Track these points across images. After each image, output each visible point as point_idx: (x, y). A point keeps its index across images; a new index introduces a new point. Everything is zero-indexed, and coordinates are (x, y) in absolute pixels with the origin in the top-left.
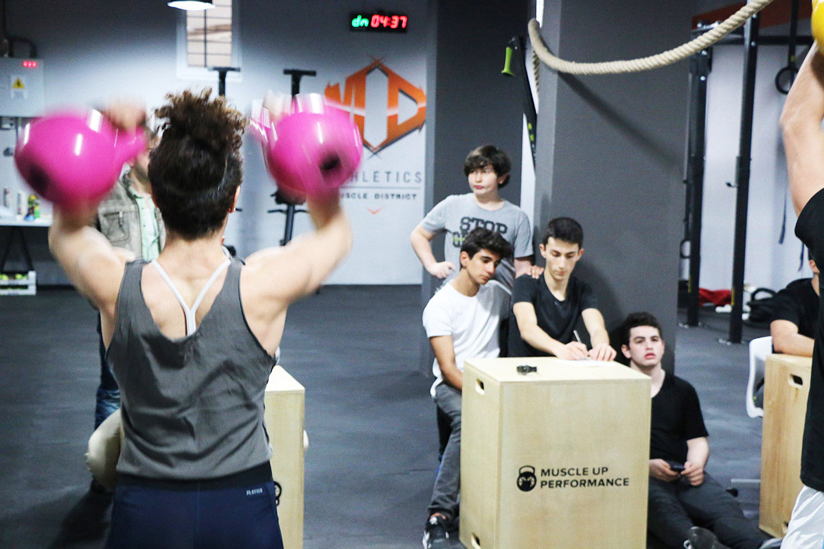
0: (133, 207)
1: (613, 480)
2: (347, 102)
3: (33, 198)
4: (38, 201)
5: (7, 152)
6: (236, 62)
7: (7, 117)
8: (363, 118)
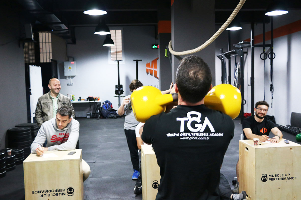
0: (51, 101)
2: (152, 67)
3: (73, 96)
4: (74, 96)
5: (68, 85)
6: (123, 59)
7: (68, 76)
8: (156, 71)
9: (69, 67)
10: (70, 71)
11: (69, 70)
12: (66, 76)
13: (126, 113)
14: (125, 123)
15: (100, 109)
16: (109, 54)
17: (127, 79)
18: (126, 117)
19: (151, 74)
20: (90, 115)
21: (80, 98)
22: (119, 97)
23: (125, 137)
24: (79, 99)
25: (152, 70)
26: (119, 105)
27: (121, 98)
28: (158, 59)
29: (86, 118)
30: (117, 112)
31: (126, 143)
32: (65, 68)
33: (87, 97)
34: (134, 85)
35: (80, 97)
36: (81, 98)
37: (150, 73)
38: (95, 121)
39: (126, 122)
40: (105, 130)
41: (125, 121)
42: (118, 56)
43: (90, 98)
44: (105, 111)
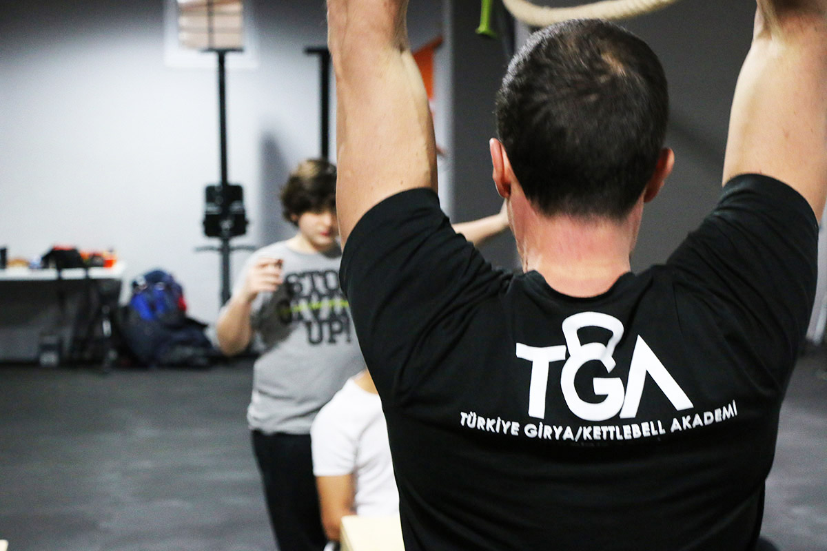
6: (249, 42)
13: (265, 340)
14: (256, 397)
15: (120, 316)
16: (170, 14)
17: (271, 151)
18: (261, 366)
20: (58, 348)
22: (226, 251)
23: (251, 473)
26: (226, 296)
27: (235, 257)
28: (437, 44)
29: (34, 364)
30: (211, 334)
31: (258, 504)
33: (44, 249)
34: (308, 186)
36: (10, 255)
38: (86, 383)
39: (262, 393)
40: (144, 431)
41: (258, 384)
42: (218, 22)
43: (60, 257)
44: (144, 326)
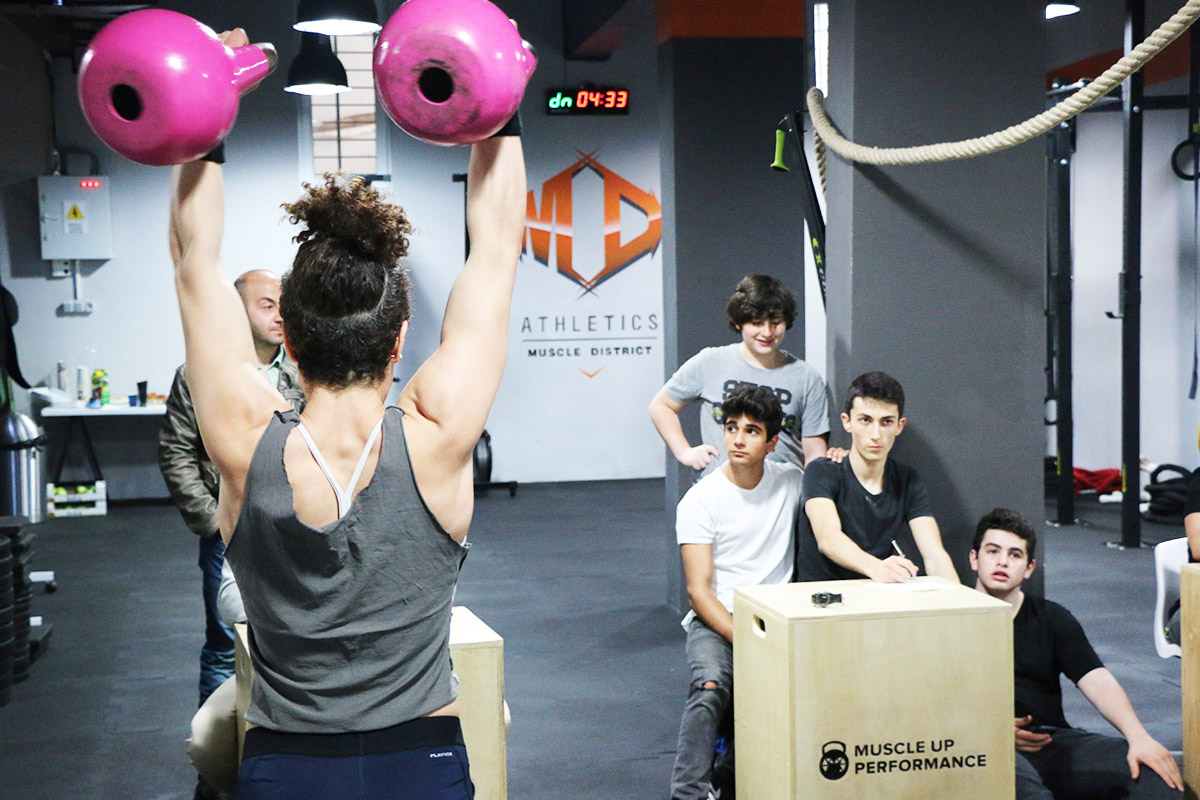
1: (962, 758)
2: (546, 218)
3: (99, 374)
4: (106, 379)
5: (61, 311)
7: (59, 261)
8: (569, 239)
9: (68, 207)
10: (76, 229)
11: (71, 225)
12: (50, 262)
19: (542, 258)
21: (142, 386)
24: (135, 392)
25: (548, 233)
32: (47, 211)
35: (141, 380)
36: (149, 390)
37: (535, 249)
